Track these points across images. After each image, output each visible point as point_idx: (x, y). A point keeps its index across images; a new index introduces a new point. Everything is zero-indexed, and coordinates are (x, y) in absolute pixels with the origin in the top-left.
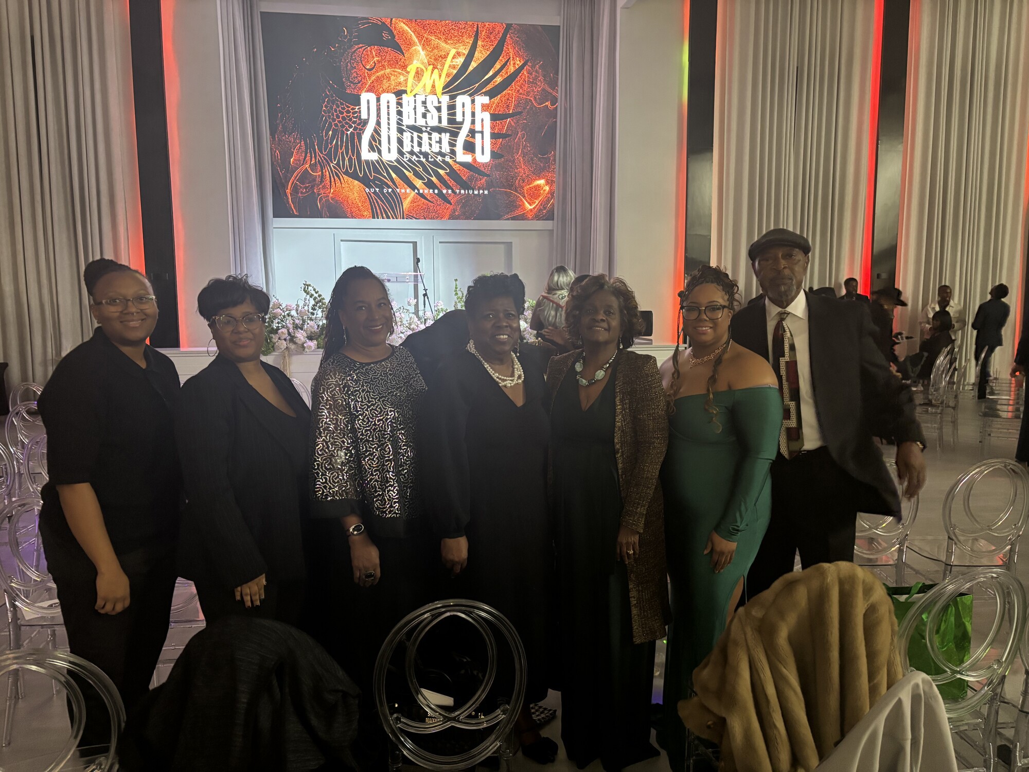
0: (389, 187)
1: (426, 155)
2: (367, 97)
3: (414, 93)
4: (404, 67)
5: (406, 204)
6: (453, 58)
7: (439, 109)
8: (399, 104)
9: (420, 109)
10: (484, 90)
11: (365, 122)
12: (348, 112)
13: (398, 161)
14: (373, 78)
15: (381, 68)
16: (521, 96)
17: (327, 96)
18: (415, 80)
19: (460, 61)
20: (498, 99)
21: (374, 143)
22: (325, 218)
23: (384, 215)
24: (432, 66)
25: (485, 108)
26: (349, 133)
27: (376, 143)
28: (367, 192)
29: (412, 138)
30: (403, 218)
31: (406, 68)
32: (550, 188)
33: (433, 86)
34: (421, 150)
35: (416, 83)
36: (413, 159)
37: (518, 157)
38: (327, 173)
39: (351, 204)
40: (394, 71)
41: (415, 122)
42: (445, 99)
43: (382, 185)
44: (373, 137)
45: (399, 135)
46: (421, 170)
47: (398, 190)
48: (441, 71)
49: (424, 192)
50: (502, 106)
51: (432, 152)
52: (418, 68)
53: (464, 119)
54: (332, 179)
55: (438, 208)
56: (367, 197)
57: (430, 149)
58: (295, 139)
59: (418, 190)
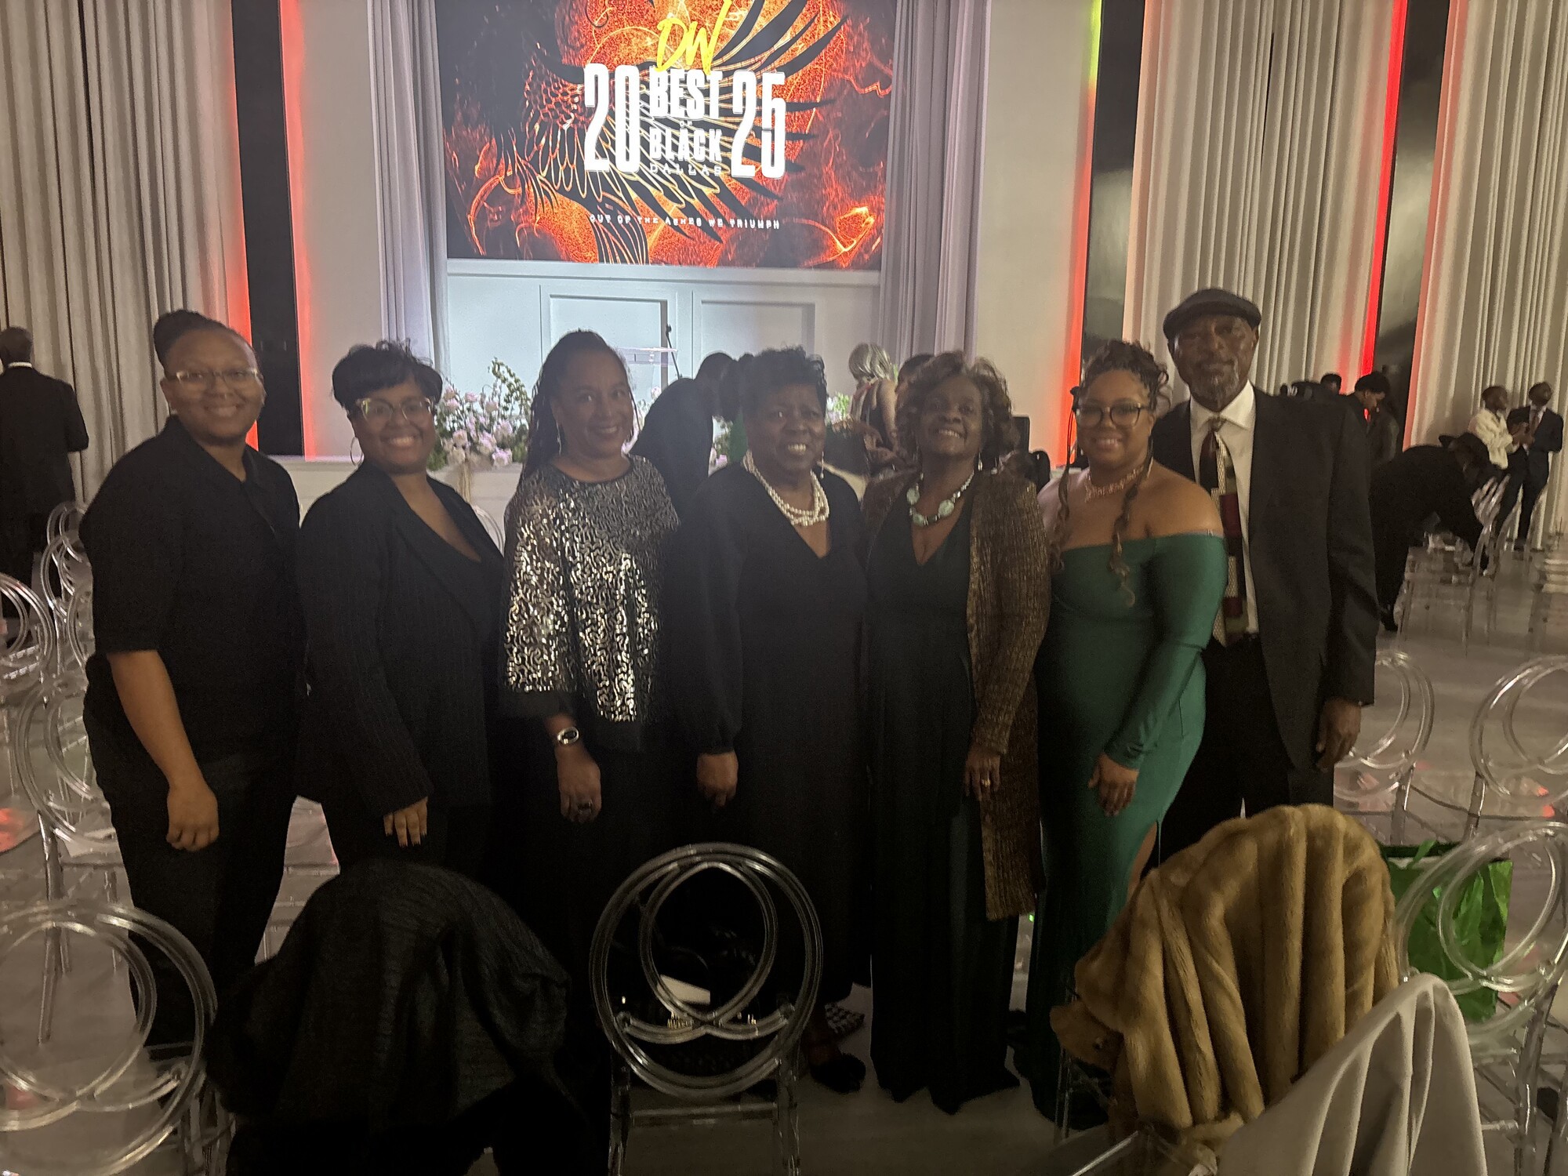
0: (625, 213)
1: (684, 165)
2: (593, 71)
3: (667, 65)
4: (653, 24)
5: (652, 240)
6: (730, 10)
7: (706, 93)
8: (645, 83)
9: (677, 93)
10: (776, 63)
11: (591, 112)
12: (565, 94)
13: (641, 173)
14: (604, 40)
15: (616, 24)
16: (836, 74)
17: (531, 68)
18: (670, 45)
19: (742, 14)
20: (799, 77)
21: (603, 144)
22: (526, 259)
23: (618, 258)
24: (696, 23)
25: (777, 91)
26: (566, 127)
27: (607, 143)
28: (592, 221)
29: (663, 138)
30: (647, 262)
31: (657, 24)
32: (876, 220)
33: (698, 56)
34: (676, 158)
35: (672, 50)
36: (664, 172)
37: (828, 169)
38: (532, 190)
39: (566, 240)
40: (636, 29)
41: (669, 111)
42: (716, 77)
43: (616, 210)
44: (602, 134)
45: (643, 131)
46: (677, 188)
47: (640, 219)
48: (711, 31)
49: (679, 222)
50: (804, 89)
51: (694, 160)
52: (674, 25)
53: (744, 110)
54: (539, 199)
55: (701, 248)
56: (591, 229)
57: (691, 156)
58: (482, 137)
59: (672, 220)
